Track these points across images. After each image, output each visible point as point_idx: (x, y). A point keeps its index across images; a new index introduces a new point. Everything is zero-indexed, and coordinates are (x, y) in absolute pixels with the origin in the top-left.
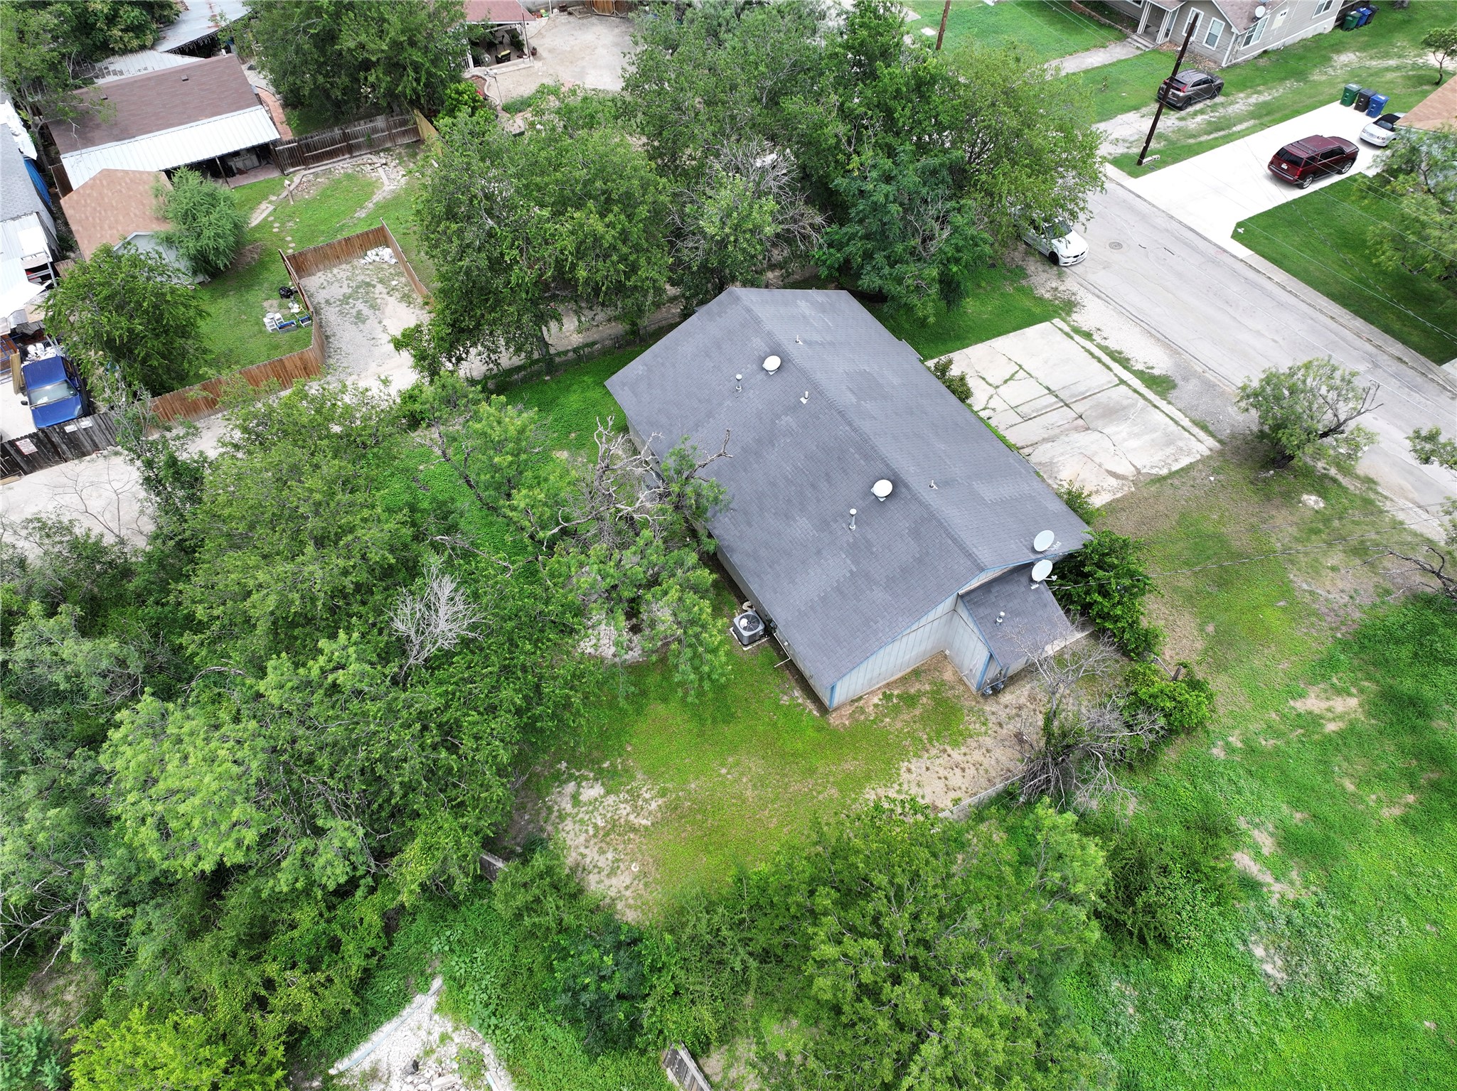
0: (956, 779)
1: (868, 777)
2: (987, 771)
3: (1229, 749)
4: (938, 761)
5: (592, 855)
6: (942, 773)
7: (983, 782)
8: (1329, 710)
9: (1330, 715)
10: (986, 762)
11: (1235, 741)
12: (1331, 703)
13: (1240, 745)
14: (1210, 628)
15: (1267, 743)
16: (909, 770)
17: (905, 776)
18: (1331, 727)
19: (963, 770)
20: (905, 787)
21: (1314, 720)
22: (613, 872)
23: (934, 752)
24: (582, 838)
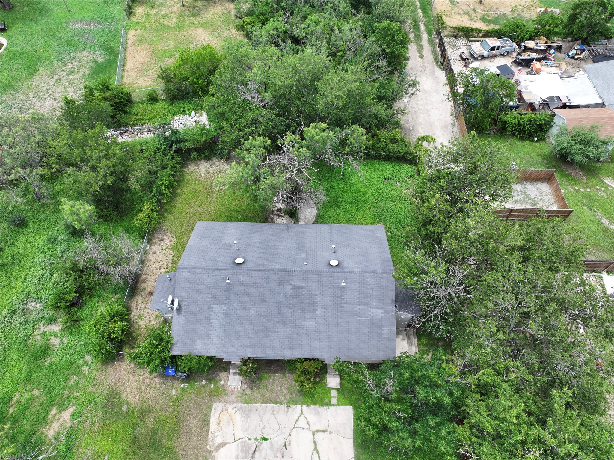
0: (157, 265)
1: (179, 242)
2: (151, 276)
3: (86, 363)
4: (166, 264)
5: (215, 168)
6: (162, 263)
7: (149, 272)
8: (58, 419)
9: (56, 417)
10: (154, 278)
11: (85, 369)
12: (59, 424)
13: (83, 369)
14: (125, 408)
15: (74, 378)
16: (171, 254)
17: (170, 252)
18: (54, 411)
19: (157, 269)
20: (167, 250)
21: (62, 407)
22: (206, 170)
23: (170, 265)
24: (221, 168)
